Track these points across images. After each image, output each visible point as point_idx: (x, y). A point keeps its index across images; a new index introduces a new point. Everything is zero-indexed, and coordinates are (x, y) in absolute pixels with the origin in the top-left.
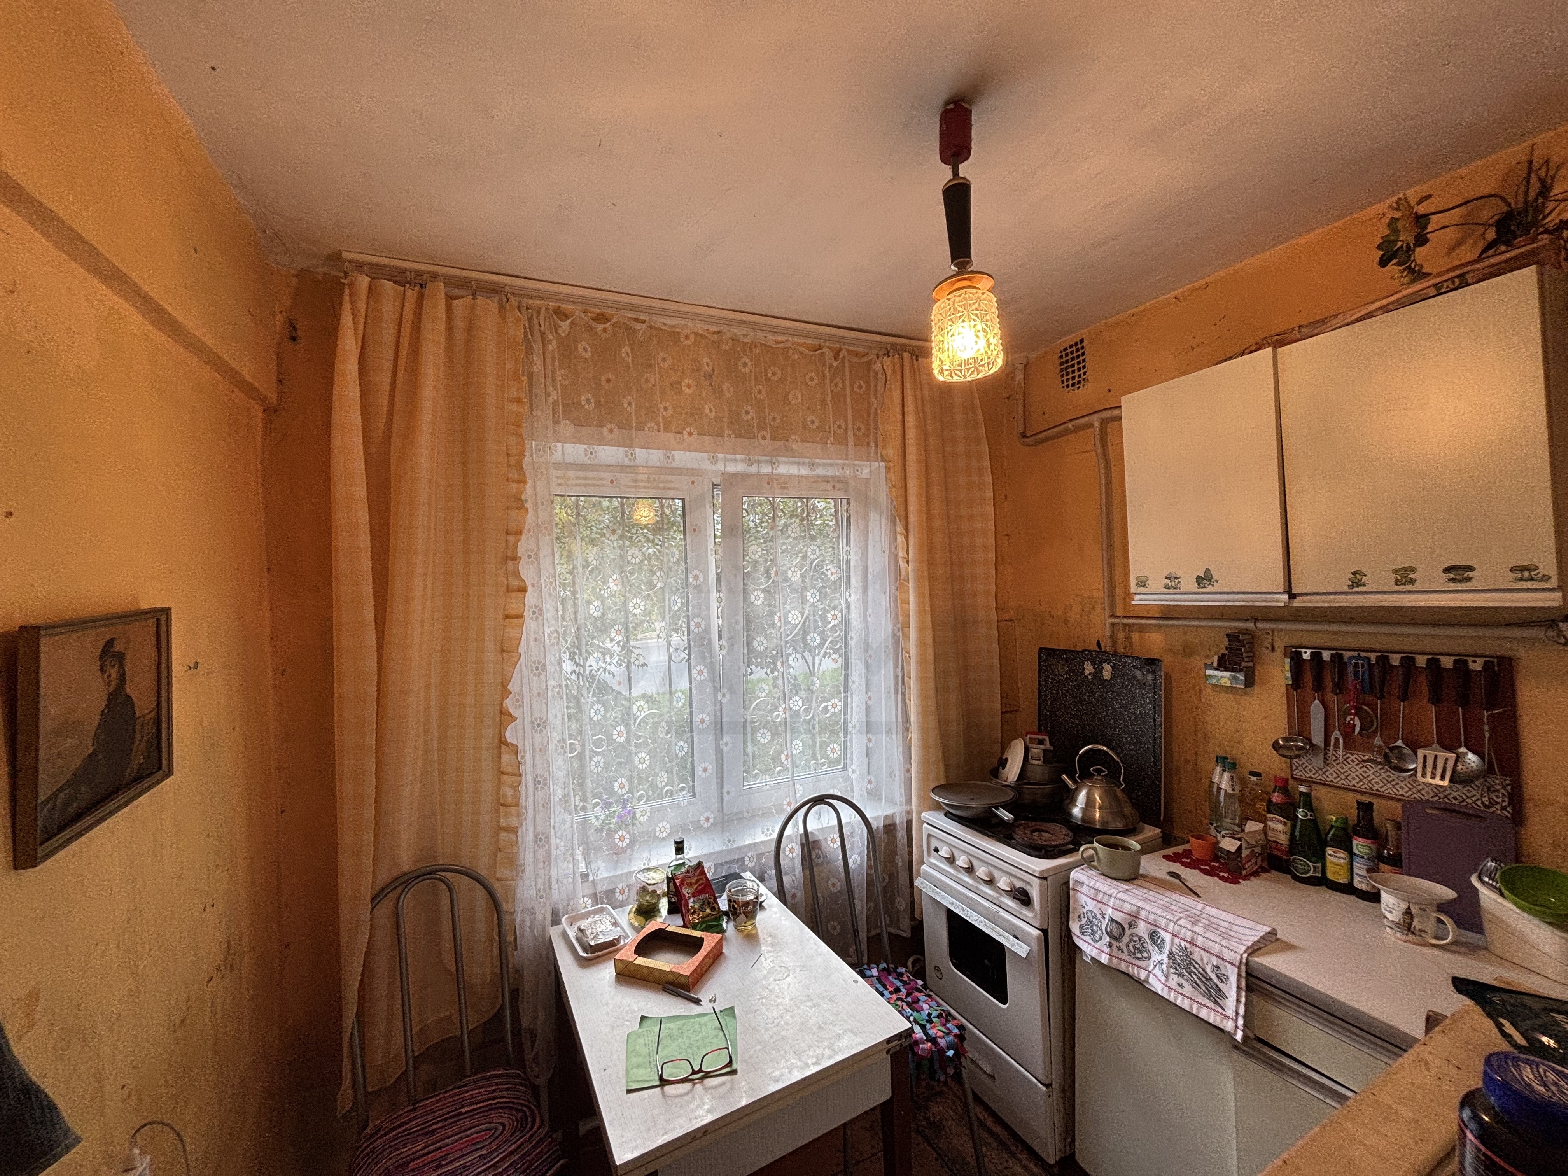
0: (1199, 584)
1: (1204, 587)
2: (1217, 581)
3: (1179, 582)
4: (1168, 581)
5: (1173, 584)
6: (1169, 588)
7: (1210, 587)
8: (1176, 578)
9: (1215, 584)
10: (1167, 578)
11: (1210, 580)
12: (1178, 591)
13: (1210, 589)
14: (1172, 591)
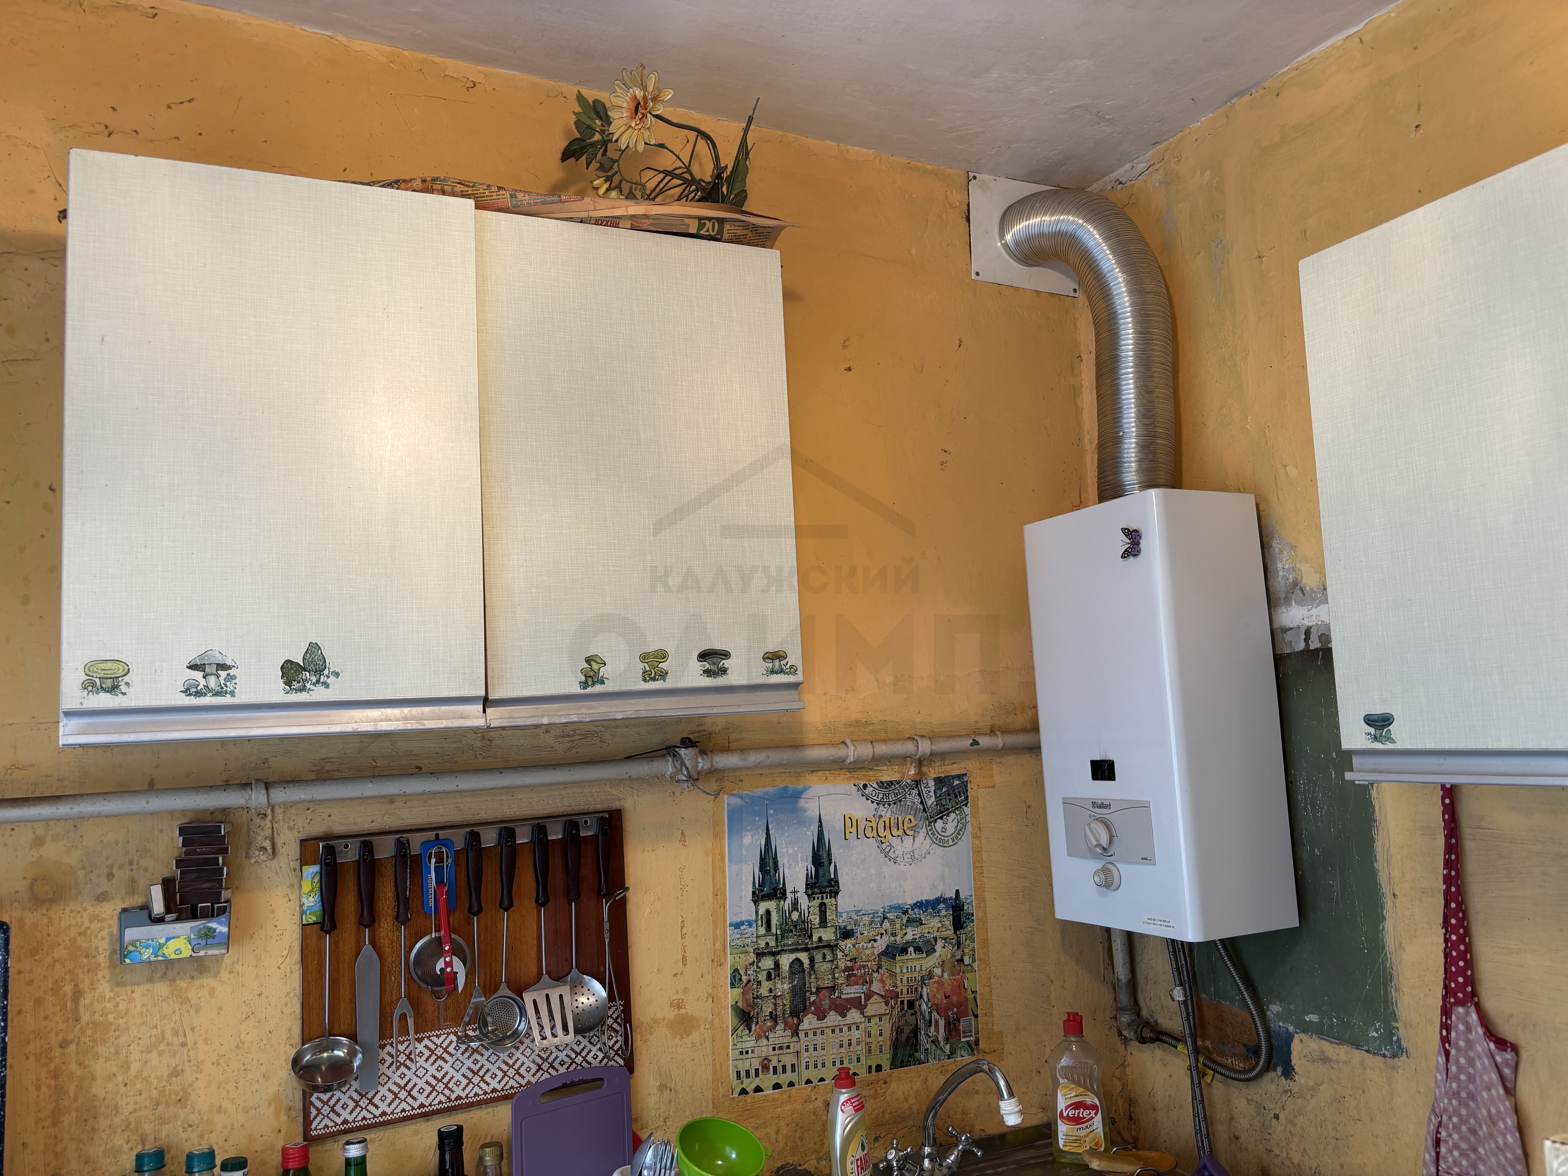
0: (288, 683)
1: (303, 689)
2: (337, 675)
3: (230, 678)
4: (198, 675)
5: (212, 682)
6: (199, 694)
7: (320, 688)
8: (222, 667)
9: (331, 680)
10: (193, 667)
11: (319, 672)
12: (226, 700)
13: (318, 694)
14: (208, 700)
